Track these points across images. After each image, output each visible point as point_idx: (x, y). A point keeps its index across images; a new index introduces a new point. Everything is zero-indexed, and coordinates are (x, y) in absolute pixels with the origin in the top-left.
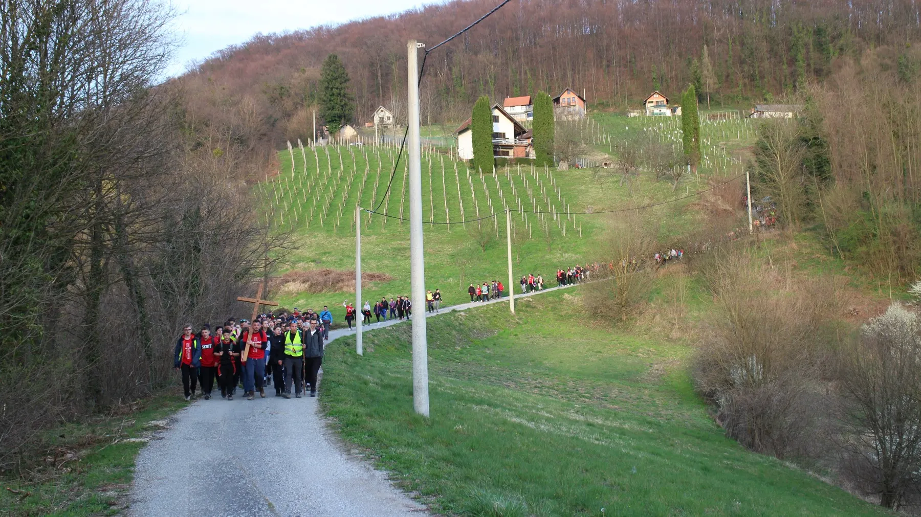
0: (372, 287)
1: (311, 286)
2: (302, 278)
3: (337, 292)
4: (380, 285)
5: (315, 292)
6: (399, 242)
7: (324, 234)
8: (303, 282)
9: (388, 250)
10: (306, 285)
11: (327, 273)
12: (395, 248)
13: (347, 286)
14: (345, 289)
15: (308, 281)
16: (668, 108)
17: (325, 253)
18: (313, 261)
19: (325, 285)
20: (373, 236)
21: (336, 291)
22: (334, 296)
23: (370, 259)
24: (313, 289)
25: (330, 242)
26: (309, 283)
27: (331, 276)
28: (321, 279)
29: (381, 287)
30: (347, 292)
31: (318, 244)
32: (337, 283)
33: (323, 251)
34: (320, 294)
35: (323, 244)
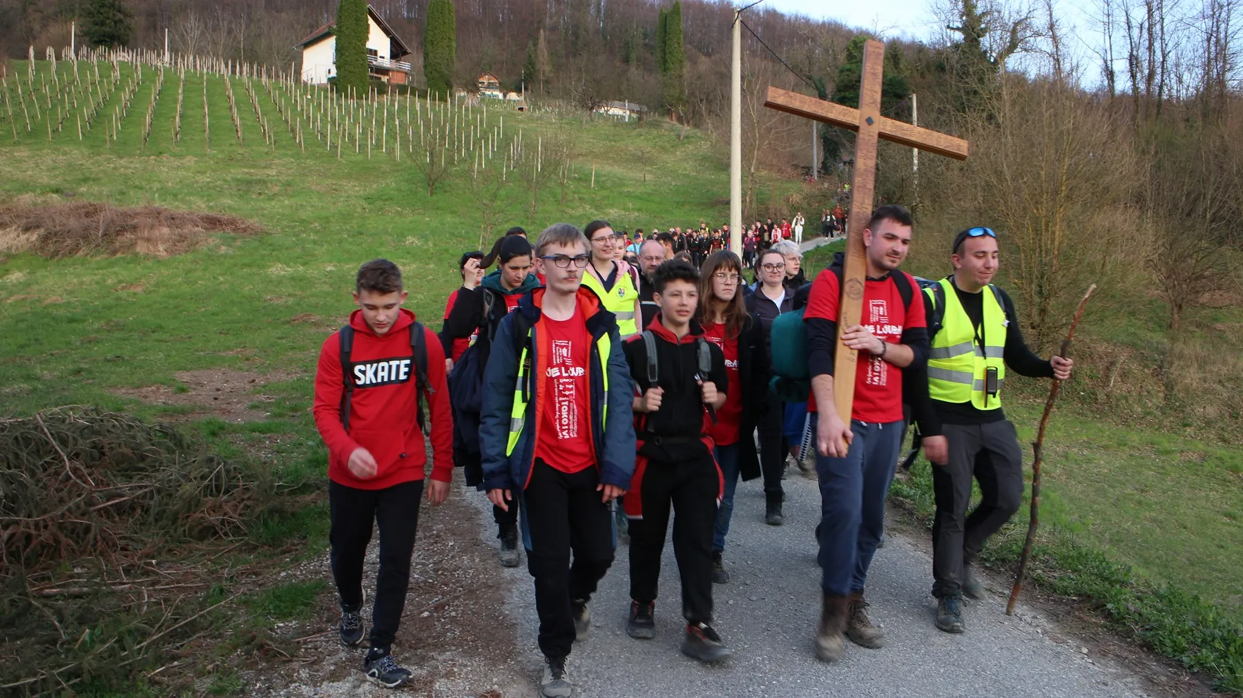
0: (217, 247)
1: (45, 239)
2: (25, 221)
3: (119, 255)
4: (239, 243)
5: (56, 253)
6: (246, 170)
7: (86, 151)
8: (27, 229)
9: (225, 181)
10: (34, 237)
11: (91, 211)
12: (238, 180)
13: (148, 240)
14: (141, 248)
15: (38, 227)
16: (501, 91)
17: (86, 180)
18: (57, 191)
19: (85, 238)
20: (188, 158)
21: (114, 252)
22: (111, 265)
23: (190, 194)
24: (52, 248)
25: (97, 162)
26: (42, 231)
27: (101, 216)
28: (73, 223)
29: (240, 248)
30: (147, 257)
31: (70, 165)
32: (118, 233)
33: (81, 177)
34: (67, 260)
35: (82, 165)
